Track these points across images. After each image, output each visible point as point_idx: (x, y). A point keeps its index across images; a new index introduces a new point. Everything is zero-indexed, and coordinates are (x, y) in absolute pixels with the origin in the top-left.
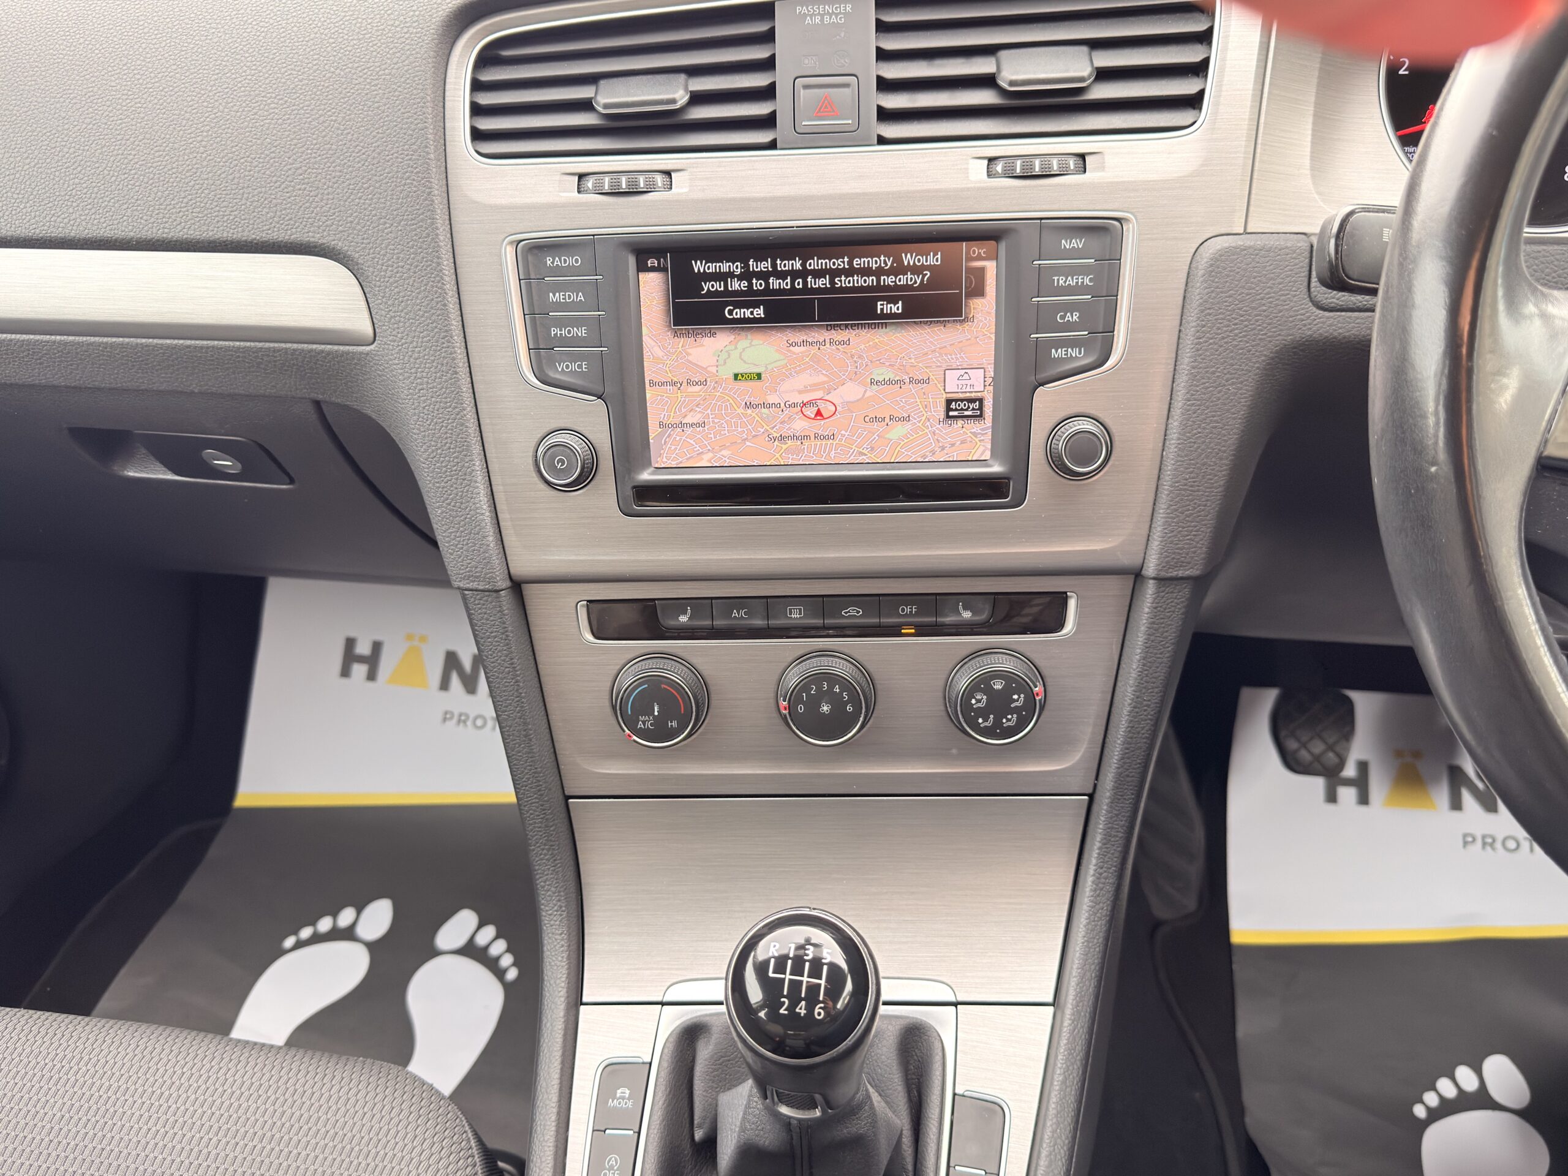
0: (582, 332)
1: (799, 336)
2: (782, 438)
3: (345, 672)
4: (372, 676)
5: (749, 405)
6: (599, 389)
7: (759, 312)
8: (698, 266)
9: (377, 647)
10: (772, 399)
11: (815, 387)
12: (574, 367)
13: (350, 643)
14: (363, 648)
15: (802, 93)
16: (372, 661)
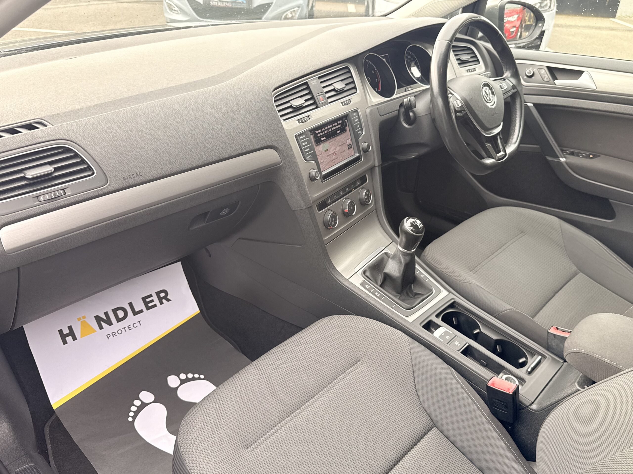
0: (308, 149)
1: (330, 141)
2: (332, 161)
3: (65, 342)
4: (74, 338)
5: (328, 156)
6: (313, 159)
7: (325, 138)
8: (316, 132)
9: (70, 328)
10: (330, 153)
11: (334, 150)
12: (309, 156)
13: (61, 331)
14: (66, 331)
15: (318, 97)
16: (72, 333)
